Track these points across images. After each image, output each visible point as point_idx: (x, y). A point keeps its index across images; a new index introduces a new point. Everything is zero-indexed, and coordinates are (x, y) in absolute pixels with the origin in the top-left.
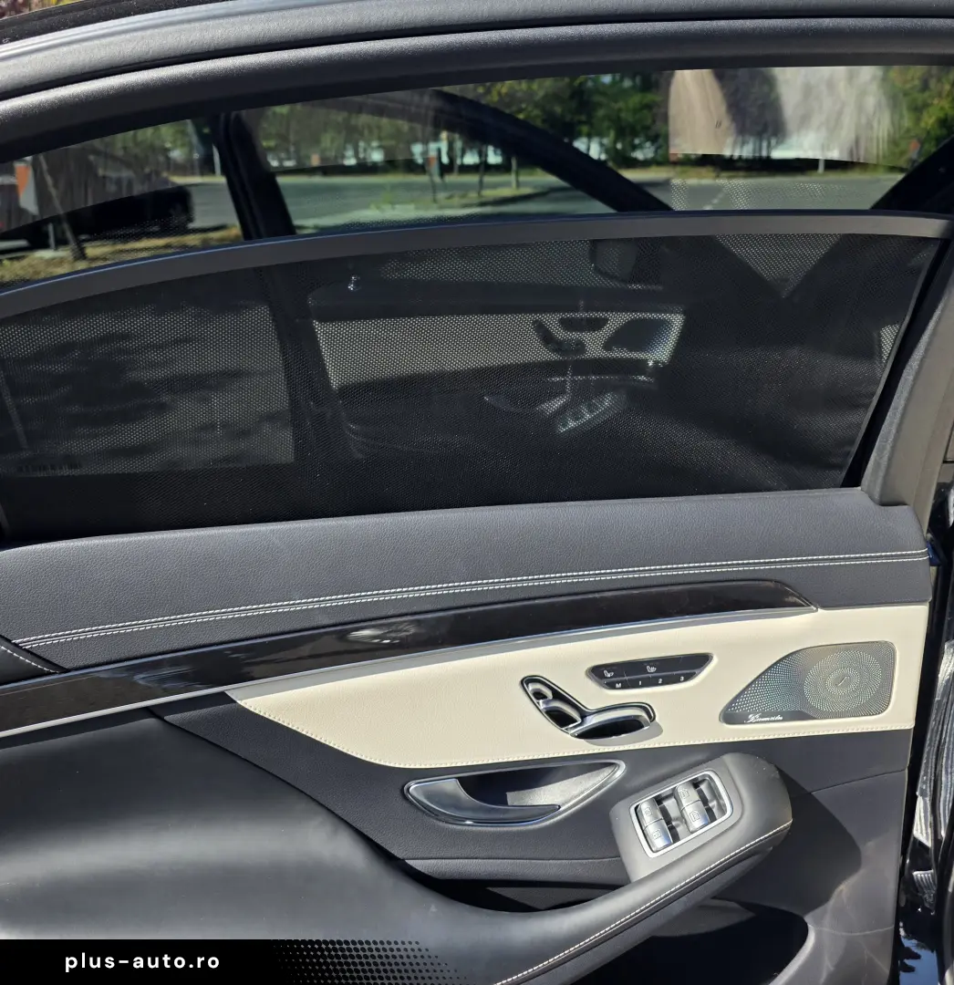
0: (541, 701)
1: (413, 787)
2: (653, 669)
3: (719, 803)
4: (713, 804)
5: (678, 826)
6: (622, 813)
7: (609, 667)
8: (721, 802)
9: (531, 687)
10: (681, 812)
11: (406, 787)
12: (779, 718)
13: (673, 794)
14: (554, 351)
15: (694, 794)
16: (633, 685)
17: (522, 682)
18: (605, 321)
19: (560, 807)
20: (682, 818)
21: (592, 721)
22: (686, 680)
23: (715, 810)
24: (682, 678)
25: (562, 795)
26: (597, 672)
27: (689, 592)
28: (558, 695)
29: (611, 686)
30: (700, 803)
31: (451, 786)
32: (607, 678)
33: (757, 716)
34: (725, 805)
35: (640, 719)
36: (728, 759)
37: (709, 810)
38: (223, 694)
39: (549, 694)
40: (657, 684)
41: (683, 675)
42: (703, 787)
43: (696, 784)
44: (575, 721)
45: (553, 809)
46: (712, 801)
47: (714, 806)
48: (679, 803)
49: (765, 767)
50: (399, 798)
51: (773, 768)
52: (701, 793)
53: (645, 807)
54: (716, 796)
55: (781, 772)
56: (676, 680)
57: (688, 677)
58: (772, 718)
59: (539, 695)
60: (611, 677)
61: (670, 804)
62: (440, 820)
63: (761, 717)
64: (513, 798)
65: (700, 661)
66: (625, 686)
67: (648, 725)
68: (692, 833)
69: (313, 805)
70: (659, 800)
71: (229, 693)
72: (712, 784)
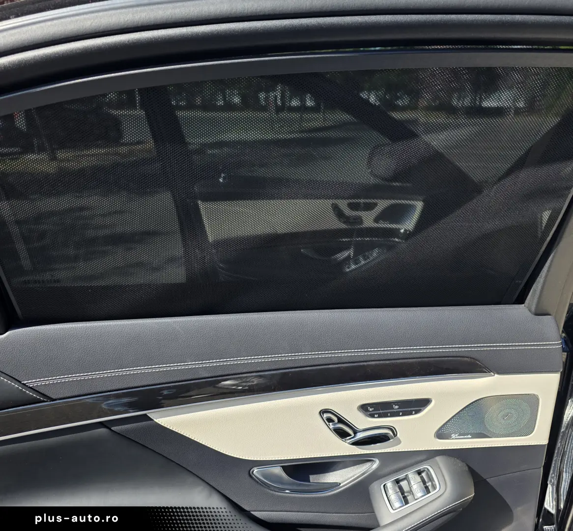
0: (331, 424)
1: (256, 471)
2: (397, 407)
3: (432, 484)
4: (429, 484)
5: (408, 496)
6: (376, 488)
7: (371, 405)
8: (434, 483)
9: (325, 415)
10: (410, 488)
11: (251, 471)
12: (469, 436)
13: (406, 478)
14: (344, 223)
15: (418, 479)
16: (384, 415)
17: (320, 412)
18: (376, 205)
19: (340, 484)
20: (411, 492)
21: (360, 436)
22: (416, 413)
23: (430, 488)
24: (414, 412)
25: (342, 477)
26: (364, 408)
27: (419, 363)
28: (341, 421)
29: (372, 416)
30: (422, 483)
31: (278, 470)
32: (370, 411)
33: (457, 435)
34: (436, 485)
35: (388, 435)
36: (438, 459)
37: (427, 488)
38: (145, 415)
39: (336, 420)
40: (399, 416)
41: (414, 410)
42: (424, 474)
43: (419, 473)
44: (351, 435)
45: (336, 485)
46: (428, 482)
47: (429, 485)
48: (409, 483)
49: (460, 464)
50: (247, 476)
51: (465, 465)
52: (422, 478)
53: (389, 485)
54: (431, 479)
55: (470, 468)
56: (410, 413)
57: (417, 412)
58: (466, 437)
59: (330, 420)
60: (372, 411)
61: (404, 484)
62: (271, 490)
63: (459, 436)
64: (313, 478)
65: (425, 402)
66: (380, 416)
67: (392, 438)
68: (416, 499)
69: (201, 482)
70: (398, 481)
71: (149, 415)
72: (429, 473)
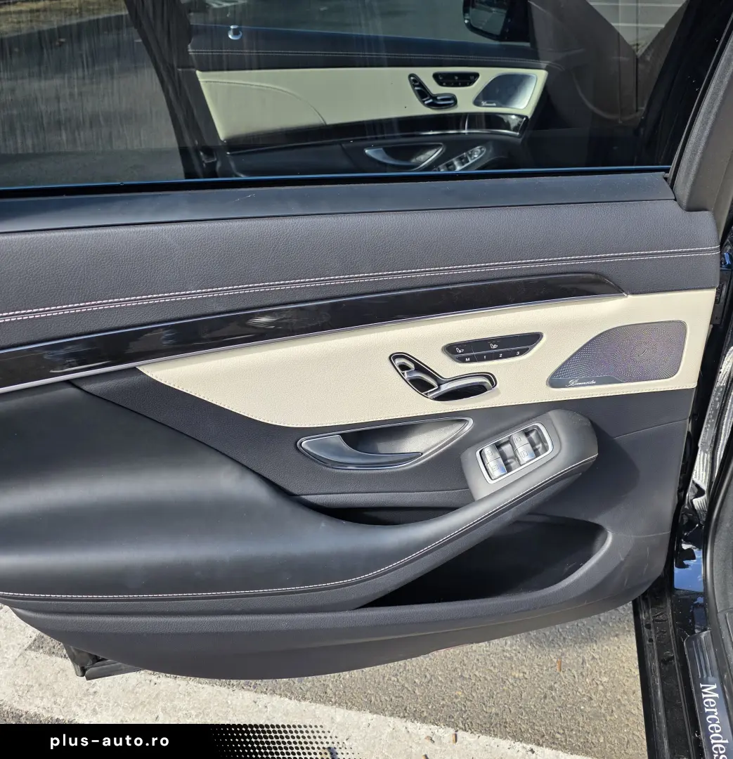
0: (405, 372)
1: (305, 443)
2: (495, 346)
3: (543, 445)
4: (540, 446)
5: (511, 462)
6: (472, 455)
7: (460, 345)
8: (545, 444)
9: (398, 361)
10: (515, 453)
11: (299, 443)
12: (593, 382)
13: (509, 441)
15: (524, 440)
16: (480, 359)
17: (390, 358)
19: (422, 454)
20: (515, 457)
21: (445, 388)
22: (521, 354)
23: (540, 450)
24: (518, 353)
25: (424, 444)
26: (451, 349)
27: (525, 282)
28: (420, 368)
29: (462, 360)
30: (529, 446)
31: (336, 439)
32: (458, 353)
33: (576, 381)
34: (548, 447)
35: (485, 385)
36: (552, 414)
37: (536, 450)
38: (134, 368)
39: (412, 366)
40: (498, 358)
41: (518, 350)
42: (533, 435)
43: (527, 433)
44: (433, 387)
45: (418, 454)
46: (539, 444)
47: (539, 448)
48: (513, 447)
49: (580, 418)
50: (292, 447)
51: (587, 420)
52: (530, 439)
53: (488, 450)
54: (542, 440)
55: (591, 422)
56: (513, 354)
57: (523, 352)
58: (588, 383)
59: (404, 367)
60: (461, 353)
61: (507, 449)
62: (327, 467)
63: (579, 382)
64: (384, 447)
65: (534, 338)
66: (473, 360)
67: (491, 389)
68: (521, 465)
69: (223, 458)
70: (498, 446)
71: (140, 369)
72: (540, 433)
